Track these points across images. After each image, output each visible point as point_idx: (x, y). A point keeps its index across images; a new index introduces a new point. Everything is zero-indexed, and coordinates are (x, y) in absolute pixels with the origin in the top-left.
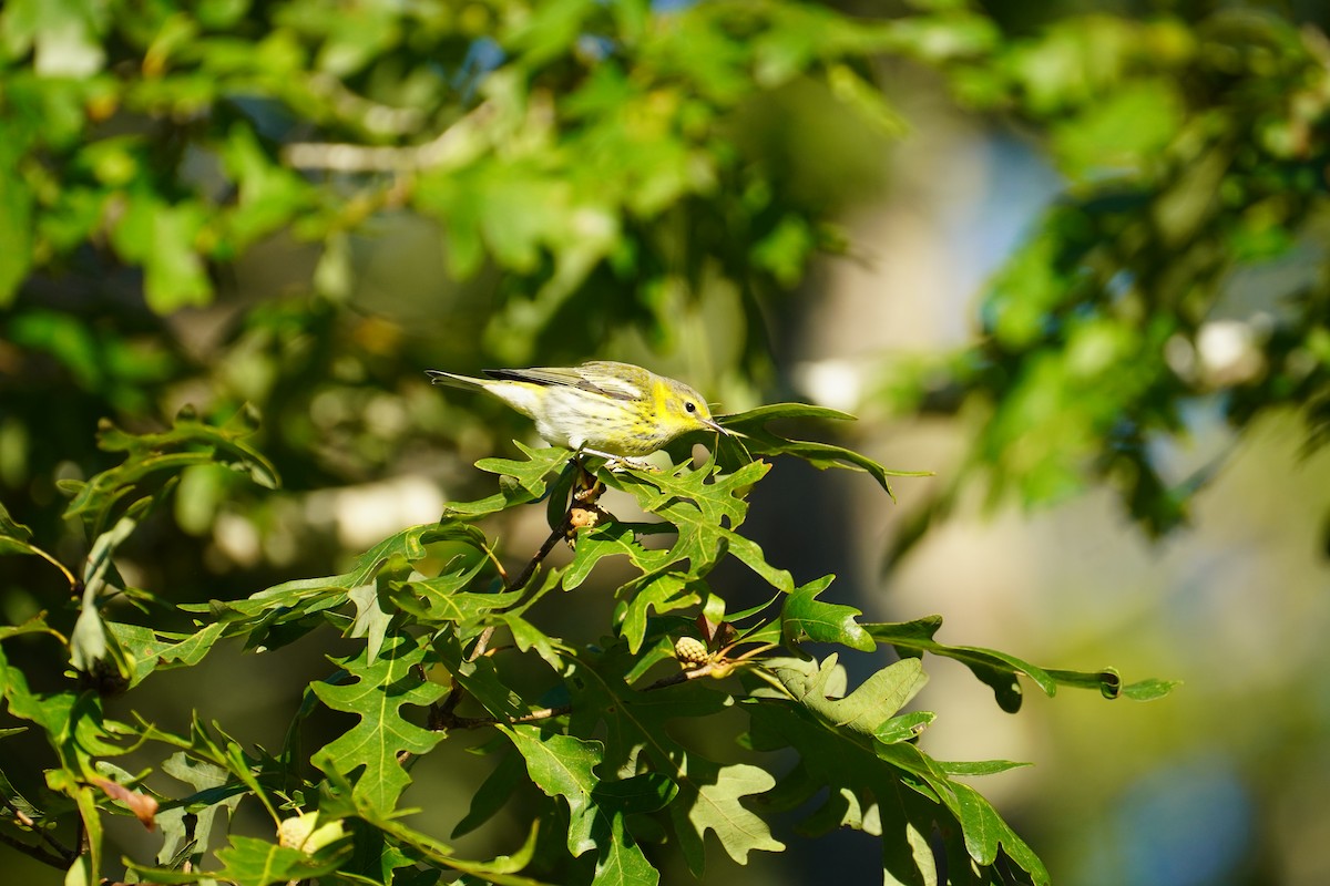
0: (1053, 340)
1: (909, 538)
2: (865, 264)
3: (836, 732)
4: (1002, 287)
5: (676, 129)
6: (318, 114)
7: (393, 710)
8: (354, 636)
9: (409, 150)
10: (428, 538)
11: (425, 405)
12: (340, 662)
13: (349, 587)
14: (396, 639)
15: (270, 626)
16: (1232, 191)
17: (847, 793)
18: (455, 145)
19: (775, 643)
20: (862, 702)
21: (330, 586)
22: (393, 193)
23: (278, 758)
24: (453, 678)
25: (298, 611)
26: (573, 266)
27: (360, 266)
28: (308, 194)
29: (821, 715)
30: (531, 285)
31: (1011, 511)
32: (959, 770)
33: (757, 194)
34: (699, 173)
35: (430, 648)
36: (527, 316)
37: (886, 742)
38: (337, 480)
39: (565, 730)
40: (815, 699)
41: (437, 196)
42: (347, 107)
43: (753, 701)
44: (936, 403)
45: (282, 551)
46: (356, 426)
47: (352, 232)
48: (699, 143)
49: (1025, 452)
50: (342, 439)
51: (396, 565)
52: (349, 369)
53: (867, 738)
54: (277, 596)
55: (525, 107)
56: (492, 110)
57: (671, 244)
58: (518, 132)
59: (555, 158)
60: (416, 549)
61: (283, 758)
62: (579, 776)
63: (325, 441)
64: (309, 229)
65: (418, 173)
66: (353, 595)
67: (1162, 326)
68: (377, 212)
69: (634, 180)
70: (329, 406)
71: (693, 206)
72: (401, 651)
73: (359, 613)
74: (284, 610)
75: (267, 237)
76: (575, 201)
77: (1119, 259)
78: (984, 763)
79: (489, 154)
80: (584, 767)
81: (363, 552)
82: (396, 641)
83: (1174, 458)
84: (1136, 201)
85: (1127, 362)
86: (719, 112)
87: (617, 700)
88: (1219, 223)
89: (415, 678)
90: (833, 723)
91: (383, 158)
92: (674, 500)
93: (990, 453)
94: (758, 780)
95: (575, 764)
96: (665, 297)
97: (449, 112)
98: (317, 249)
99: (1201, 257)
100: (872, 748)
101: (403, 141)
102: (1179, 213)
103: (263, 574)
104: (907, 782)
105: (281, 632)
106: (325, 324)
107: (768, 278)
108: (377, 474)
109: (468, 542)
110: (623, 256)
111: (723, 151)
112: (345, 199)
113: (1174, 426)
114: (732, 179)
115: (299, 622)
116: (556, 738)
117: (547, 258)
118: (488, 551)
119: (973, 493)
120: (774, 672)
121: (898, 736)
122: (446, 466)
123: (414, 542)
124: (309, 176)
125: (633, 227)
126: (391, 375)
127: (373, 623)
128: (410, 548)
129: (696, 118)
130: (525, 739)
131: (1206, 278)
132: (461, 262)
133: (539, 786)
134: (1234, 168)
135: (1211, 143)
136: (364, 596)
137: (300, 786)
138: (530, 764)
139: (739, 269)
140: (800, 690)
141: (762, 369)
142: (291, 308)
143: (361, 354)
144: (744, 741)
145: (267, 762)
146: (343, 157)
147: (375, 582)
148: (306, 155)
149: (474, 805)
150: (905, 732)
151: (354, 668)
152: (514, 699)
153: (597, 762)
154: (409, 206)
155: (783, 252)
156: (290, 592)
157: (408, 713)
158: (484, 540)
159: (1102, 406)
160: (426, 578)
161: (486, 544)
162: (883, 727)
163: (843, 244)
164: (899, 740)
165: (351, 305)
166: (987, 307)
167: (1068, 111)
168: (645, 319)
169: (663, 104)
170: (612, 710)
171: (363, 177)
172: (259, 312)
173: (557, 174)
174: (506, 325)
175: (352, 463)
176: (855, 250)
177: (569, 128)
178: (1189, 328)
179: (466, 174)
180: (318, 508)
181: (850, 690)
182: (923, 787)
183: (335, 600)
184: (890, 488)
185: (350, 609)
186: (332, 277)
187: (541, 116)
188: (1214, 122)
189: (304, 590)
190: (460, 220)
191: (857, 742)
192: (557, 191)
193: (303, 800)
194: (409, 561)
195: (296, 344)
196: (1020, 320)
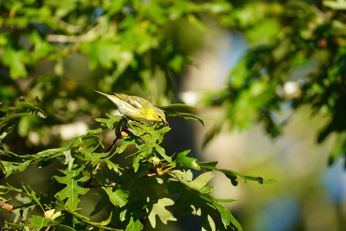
0: (246, 87)
1: (209, 138)
2: (197, 66)
3: (189, 190)
4: (234, 73)
5: (148, 31)
6: (55, 27)
7: (75, 183)
8: (65, 164)
9: (79, 37)
10: (84, 138)
11: (83, 103)
12: (61, 171)
13: (63, 151)
14: (75, 165)
15: (43, 161)
16: (293, 48)
17: (192, 206)
18: (91, 35)
19: (174, 166)
20: (196, 182)
21: (58, 151)
22: (75, 48)
23: (45, 196)
24: (90, 175)
25: (50, 157)
26: (122, 67)
27: (66, 67)
28: (52, 48)
29: (185, 185)
30: (111, 72)
31: (236, 132)
32: (221, 201)
33: (169, 48)
34: (154, 43)
35: (84, 167)
36: (110, 80)
37: (202, 193)
38: (60, 123)
39: (120, 188)
40: (184, 181)
41: (86, 49)
42: (62, 25)
43: (169, 182)
44: (216, 103)
45: (46, 141)
46: (65, 109)
47: (64, 58)
48: (154, 35)
49: (239, 116)
50: (61, 112)
51: (76, 145)
52: (63, 94)
53: (197, 192)
54: (44, 153)
55: (109, 25)
56: (100, 26)
57: (147, 61)
58: (107, 32)
59: (117, 38)
60: (81, 141)
61: (46, 195)
62: (123, 200)
63: (57, 113)
64: (52, 57)
65: (81, 43)
66: (64, 153)
67: (274, 83)
68: (70, 53)
69: (137, 44)
70: (58, 103)
71: (153, 51)
72: (77, 168)
73: (66, 158)
74: (46, 157)
75: (42, 59)
76: (122, 50)
77: (263, 65)
78: (227, 200)
79: (100, 38)
80: (124, 198)
81: (67, 141)
82: (76, 165)
83: (278, 117)
84: (267, 50)
85: (265, 92)
86: (160, 27)
87: (133, 181)
88: (289, 56)
89: (81, 175)
90: (189, 188)
91: (72, 39)
92: (146, 133)
93: (230, 116)
94: (170, 202)
95: (122, 197)
96: (146, 75)
97: (90, 27)
98: (55, 63)
99: (284, 65)
100: (198, 194)
101: (77, 34)
102: (279, 53)
103: (41, 147)
104: (208, 204)
105: (45, 163)
106: (57, 82)
107: (172, 70)
108: (71, 121)
109: (94, 139)
110: (135, 64)
111: (161, 37)
112: (62, 49)
113: (278, 109)
114: (163, 44)
115: (50, 160)
116: (117, 190)
117: (115, 65)
118: (100, 142)
119: (226, 126)
120: (174, 174)
121: (205, 191)
122: (89, 119)
123: (80, 139)
124: (53, 43)
125: (137, 57)
126: (74, 96)
127: (70, 160)
128: (79, 141)
129: (154, 28)
130: (109, 191)
131: (286, 70)
132: (92, 66)
133: (112, 203)
134: (293, 42)
135: (287, 35)
136: (67, 154)
137: (51, 203)
138: (110, 197)
139: (165, 68)
140: (180, 179)
141: (171, 94)
142: (48, 78)
143: (66, 90)
144: (166, 191)
145: (42, 196)
146: (61, 39)
147: (70, 150)
148: (52, 38)
149: (96, 208)
150: (208, 191)
151: (65, 172)
152: (107, 180)
153: (127, 197)
154: (79, 51)
155: (176, 63)
156: (48, 152)
157: (79, 184)
158: (98, 139)
159: (260, 104)
160: (83, 149)
161: (99, 140)
162: (201, 189)
163: (192, 61)
164: (206, 193)
165: (64, 77)
166: (230, 78)
167: (250, 27)
168: (140, 81)
169: (145, 25)
170: (132, 183)
171: (67, 44)
172: (40, 79)
173: (117, 43)
174: (104, 82)
175: (64, 119)
176: (195, 63)
177: (120, 31)
178: (282, 83)
179: (94, 43)
180: (55, 130)
181: (193, 179)
182: (212, 205)
183: (60, 154)
184: (205, 125)
185: (64, 157)
186: (59, 70)
187: (113, 28)
188: (288, 30)
189: (51, 152)
190: (92, 55)
191: (195, 193)
192: (117, 48)
193: (51, 206)
194: (79, 144)
195: (49, 87)
196: (238, 81)
